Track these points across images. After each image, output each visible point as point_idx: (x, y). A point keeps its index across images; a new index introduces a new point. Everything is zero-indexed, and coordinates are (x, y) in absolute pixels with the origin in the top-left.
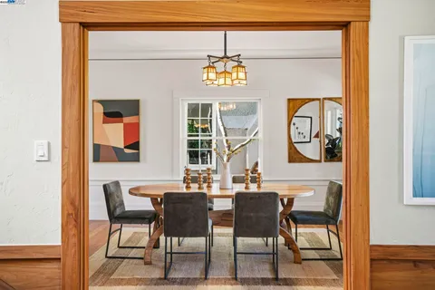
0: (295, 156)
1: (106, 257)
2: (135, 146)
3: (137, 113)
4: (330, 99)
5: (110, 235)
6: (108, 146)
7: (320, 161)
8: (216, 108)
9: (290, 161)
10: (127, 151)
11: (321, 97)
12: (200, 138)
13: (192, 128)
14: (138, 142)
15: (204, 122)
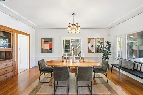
0: (89, 52)
1: (39, 82)
2: (51, 49)
3: (52, 41)
4: (97, 38)
5: (40, 75)
6: (45, 49)
7: (95, 53)
8: (71, 40)
9: (88, 53)
10: (50, 50)
11: (96, 38)
12: (67, 47)
13: (66, 45)
14: (52, 48)
15: (68, 44)
